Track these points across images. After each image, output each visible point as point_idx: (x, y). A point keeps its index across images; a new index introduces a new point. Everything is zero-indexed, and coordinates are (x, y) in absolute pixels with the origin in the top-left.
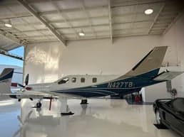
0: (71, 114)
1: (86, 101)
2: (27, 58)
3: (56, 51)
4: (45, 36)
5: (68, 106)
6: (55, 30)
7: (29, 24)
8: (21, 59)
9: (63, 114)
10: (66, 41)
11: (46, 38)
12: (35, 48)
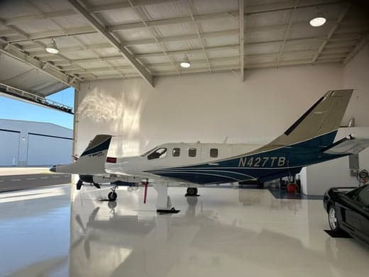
0: (174, 211)
1: (195, 190)
2: (80, 109)
3: (135, 96)
4: (115, 68)
5: (168, 198)
6: (134, 56)
7: (88, 47)
8: (69, 111)
9: (160, 212)
10: (154, 78)
11: (116, 72)
12: (95, 90)
